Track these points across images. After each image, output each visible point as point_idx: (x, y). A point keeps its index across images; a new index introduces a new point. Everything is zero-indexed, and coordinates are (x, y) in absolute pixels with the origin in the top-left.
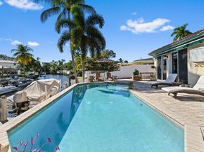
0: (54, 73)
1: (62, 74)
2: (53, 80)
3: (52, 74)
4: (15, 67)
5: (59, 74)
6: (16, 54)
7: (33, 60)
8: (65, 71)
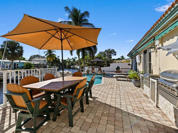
0: (69, 68)
1: (75, 68)
2: (67, 71)
3: (68, 68)
4: (45, 63)
5: (72, 68)
6: (46, 55)
7: (56, 58)
8: (76, 66)
